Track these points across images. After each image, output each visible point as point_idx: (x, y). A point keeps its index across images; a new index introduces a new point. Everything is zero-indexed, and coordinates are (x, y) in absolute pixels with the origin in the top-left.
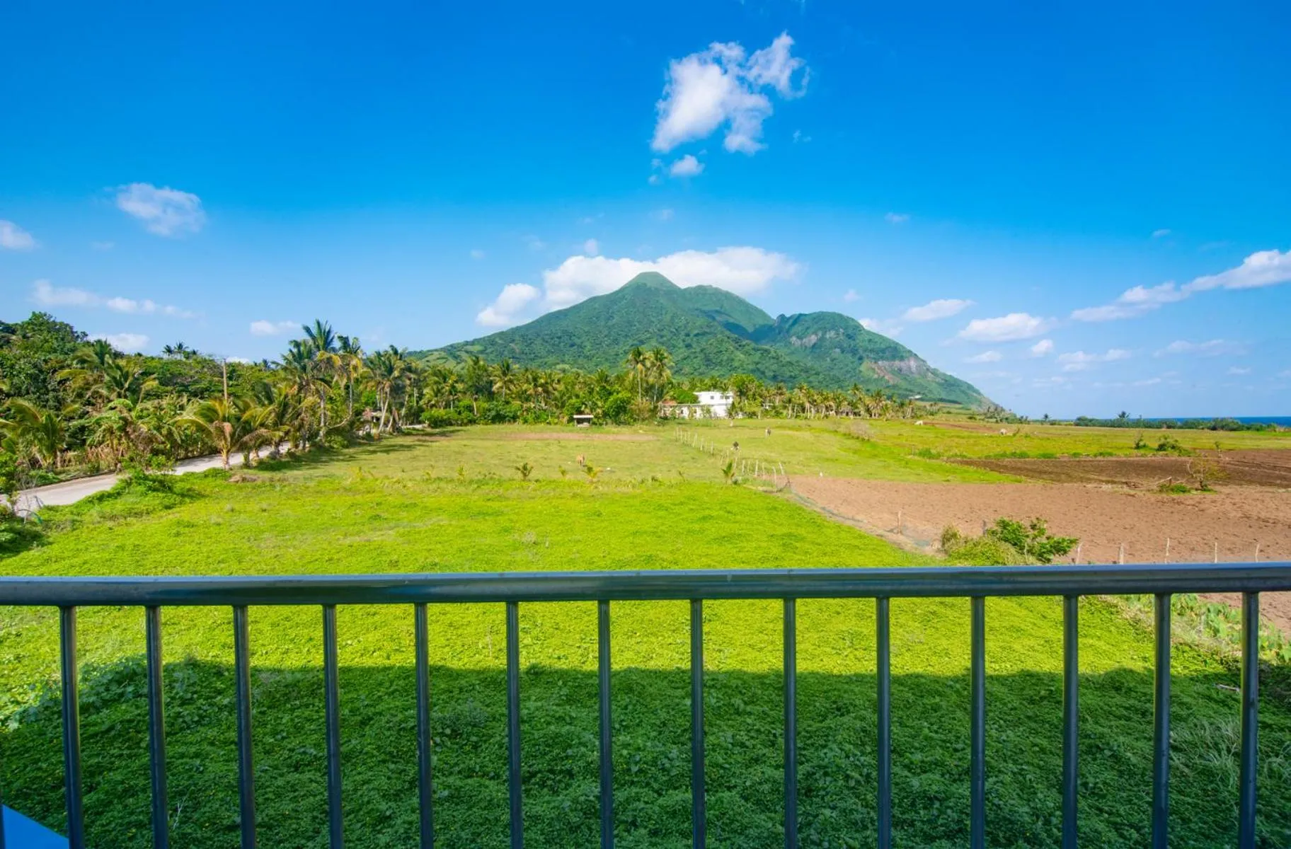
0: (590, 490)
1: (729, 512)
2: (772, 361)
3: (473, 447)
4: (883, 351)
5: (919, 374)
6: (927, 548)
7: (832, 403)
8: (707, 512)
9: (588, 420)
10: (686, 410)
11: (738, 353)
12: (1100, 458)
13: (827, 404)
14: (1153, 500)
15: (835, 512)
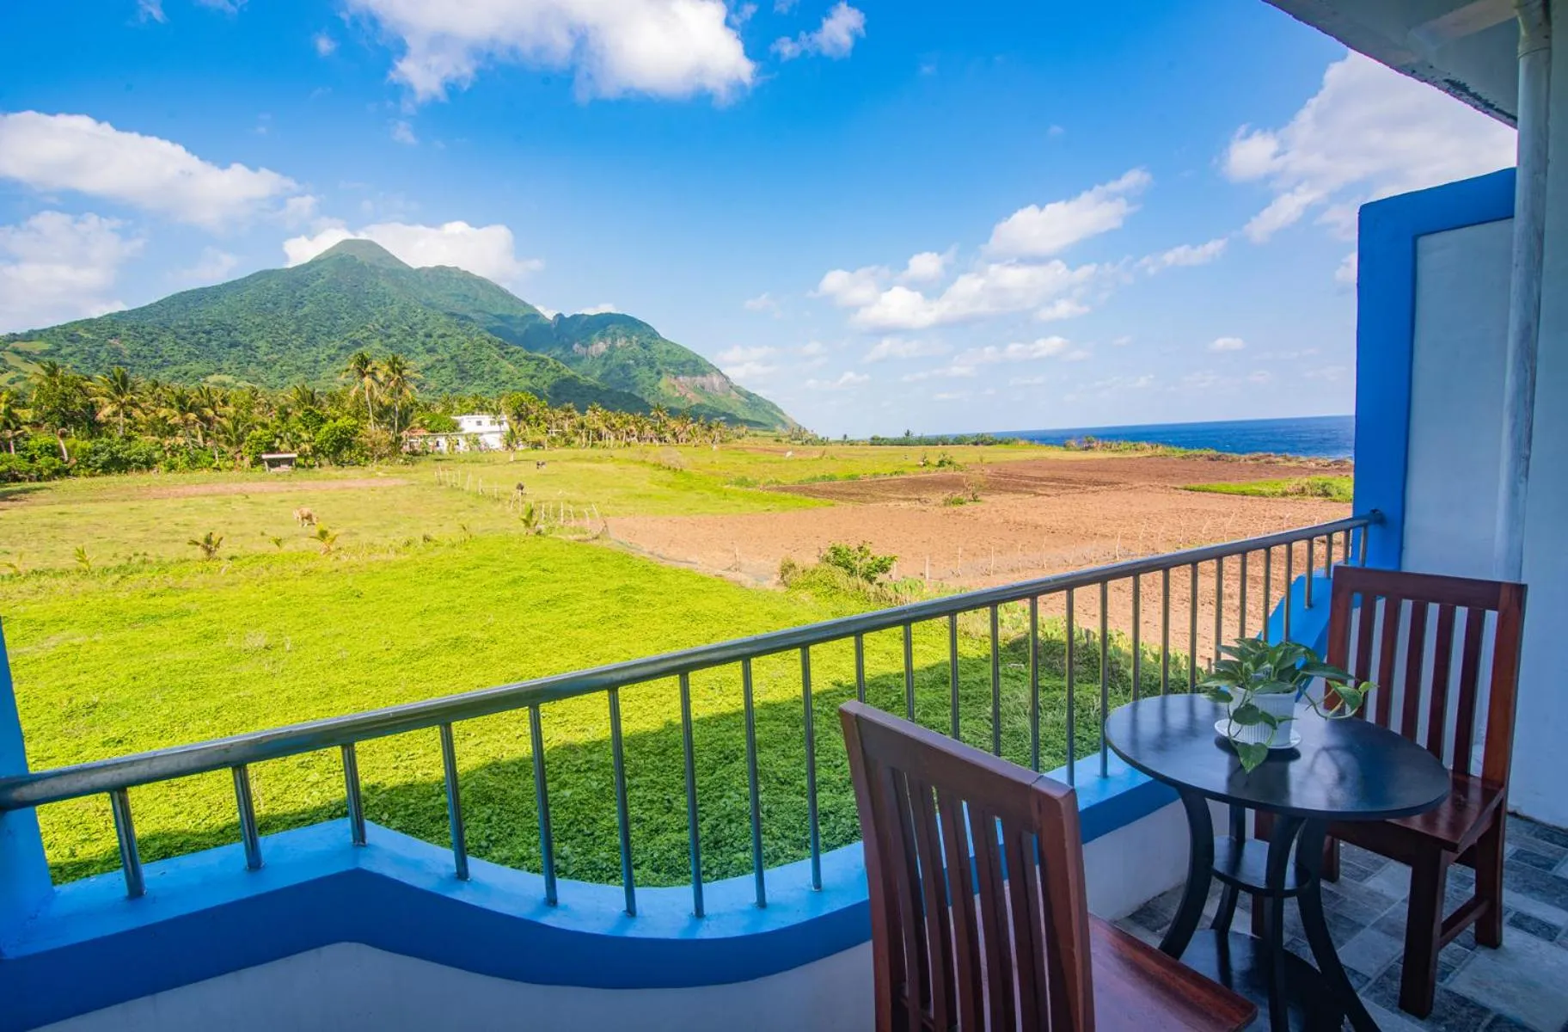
0: (328, 563)
1: (544, 570)
2: (552, 373)
3: (81, 515)
4: (683, 364)
5: (723, 392)
6: (766, 583)
7: (633, 427)
8: (516, 574)
9: (289, 461)
10: (442, 441)
11: (505, 363)
12: (895, 477)
13: (628, 428)
14: (940, 514)
15: (665, 555)
